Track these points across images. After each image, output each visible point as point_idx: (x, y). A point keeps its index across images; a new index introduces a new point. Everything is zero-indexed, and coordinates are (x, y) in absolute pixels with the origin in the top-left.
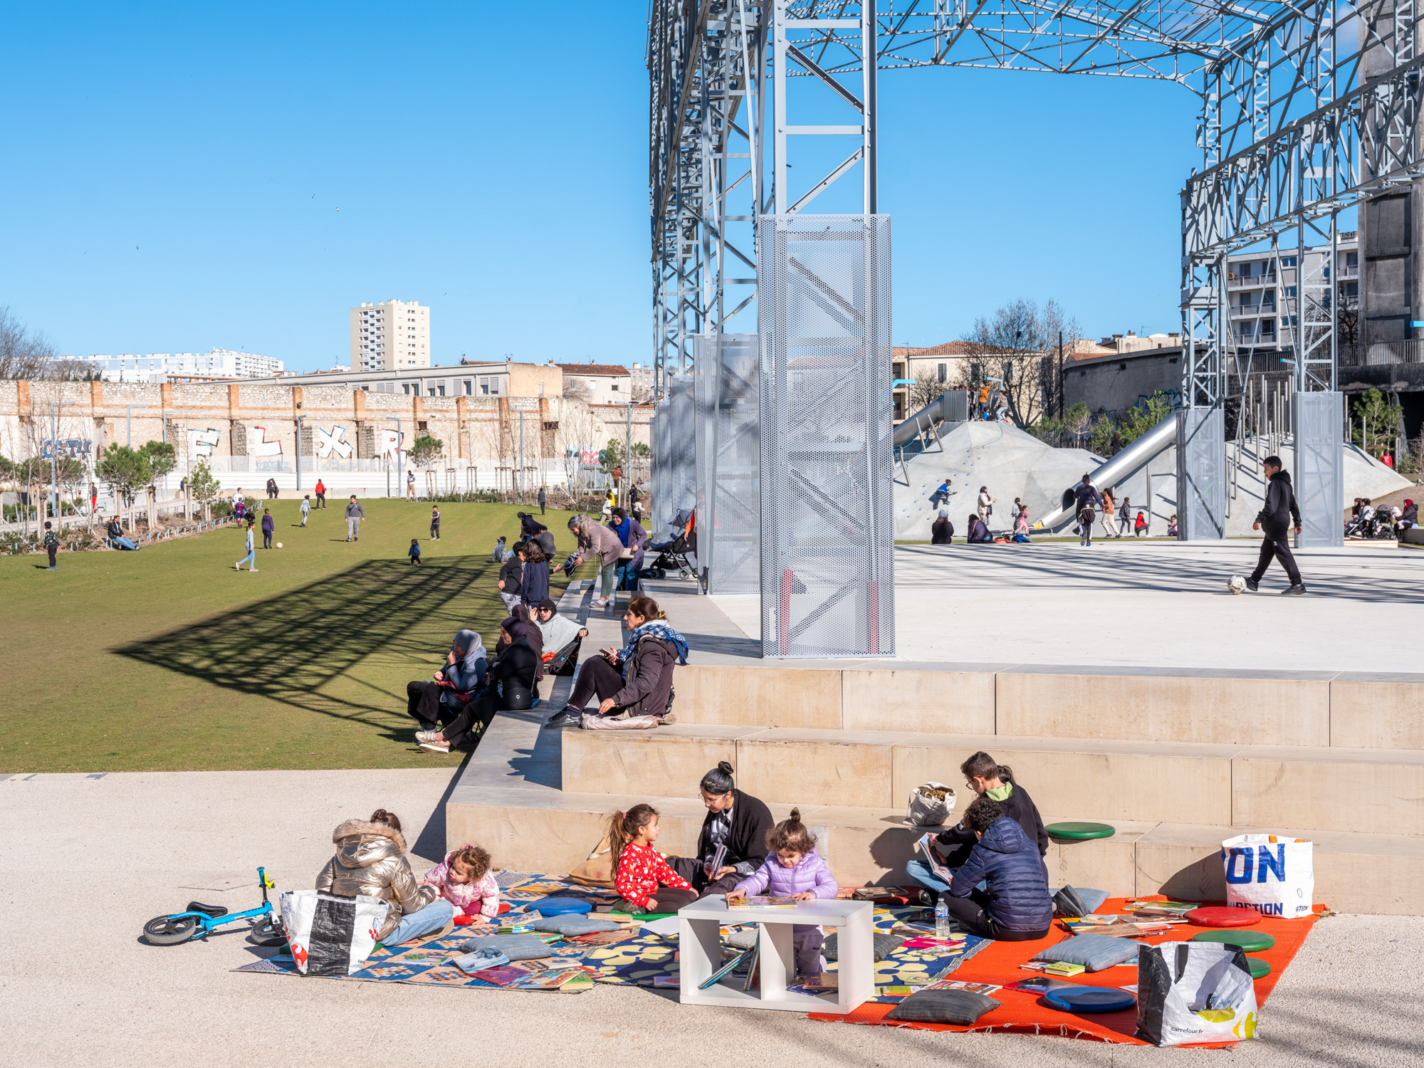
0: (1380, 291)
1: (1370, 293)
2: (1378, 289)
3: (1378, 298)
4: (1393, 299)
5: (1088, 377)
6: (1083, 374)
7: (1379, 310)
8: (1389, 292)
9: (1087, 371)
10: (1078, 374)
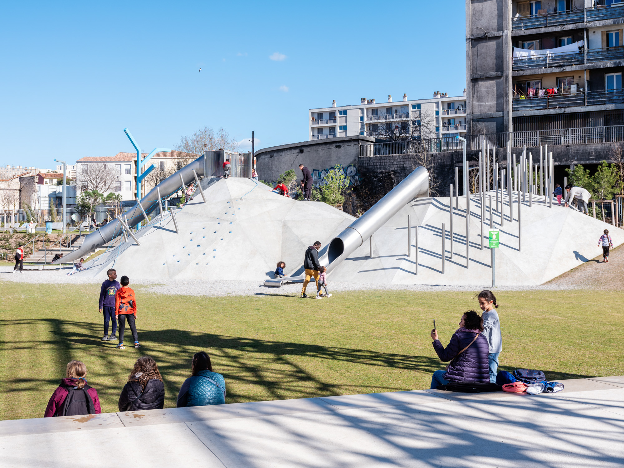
0: (481, 102)
1: (474, 103)
2: (480, 99)
3: (480, 106)
4: (491, 107)
5: (276, 158)
6: (272, 156)
7: (481, 114)
8: (488, 102)
9: (275, 154)
10: (268, 156)
